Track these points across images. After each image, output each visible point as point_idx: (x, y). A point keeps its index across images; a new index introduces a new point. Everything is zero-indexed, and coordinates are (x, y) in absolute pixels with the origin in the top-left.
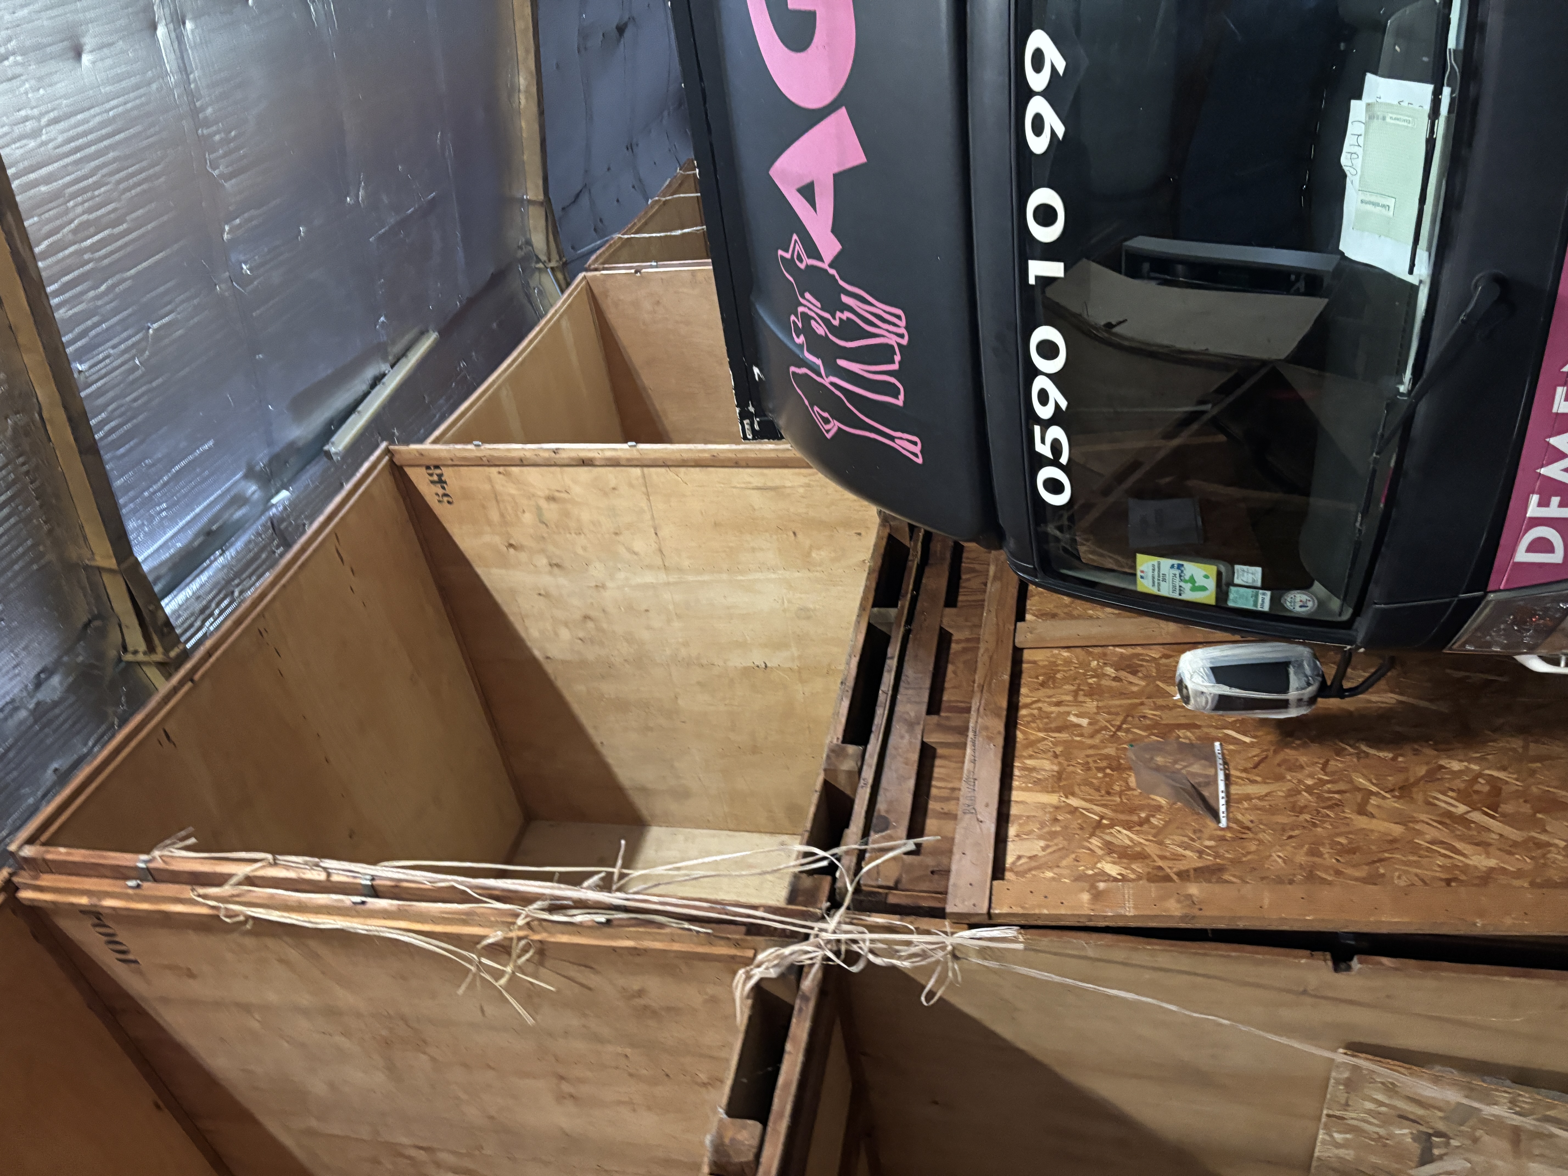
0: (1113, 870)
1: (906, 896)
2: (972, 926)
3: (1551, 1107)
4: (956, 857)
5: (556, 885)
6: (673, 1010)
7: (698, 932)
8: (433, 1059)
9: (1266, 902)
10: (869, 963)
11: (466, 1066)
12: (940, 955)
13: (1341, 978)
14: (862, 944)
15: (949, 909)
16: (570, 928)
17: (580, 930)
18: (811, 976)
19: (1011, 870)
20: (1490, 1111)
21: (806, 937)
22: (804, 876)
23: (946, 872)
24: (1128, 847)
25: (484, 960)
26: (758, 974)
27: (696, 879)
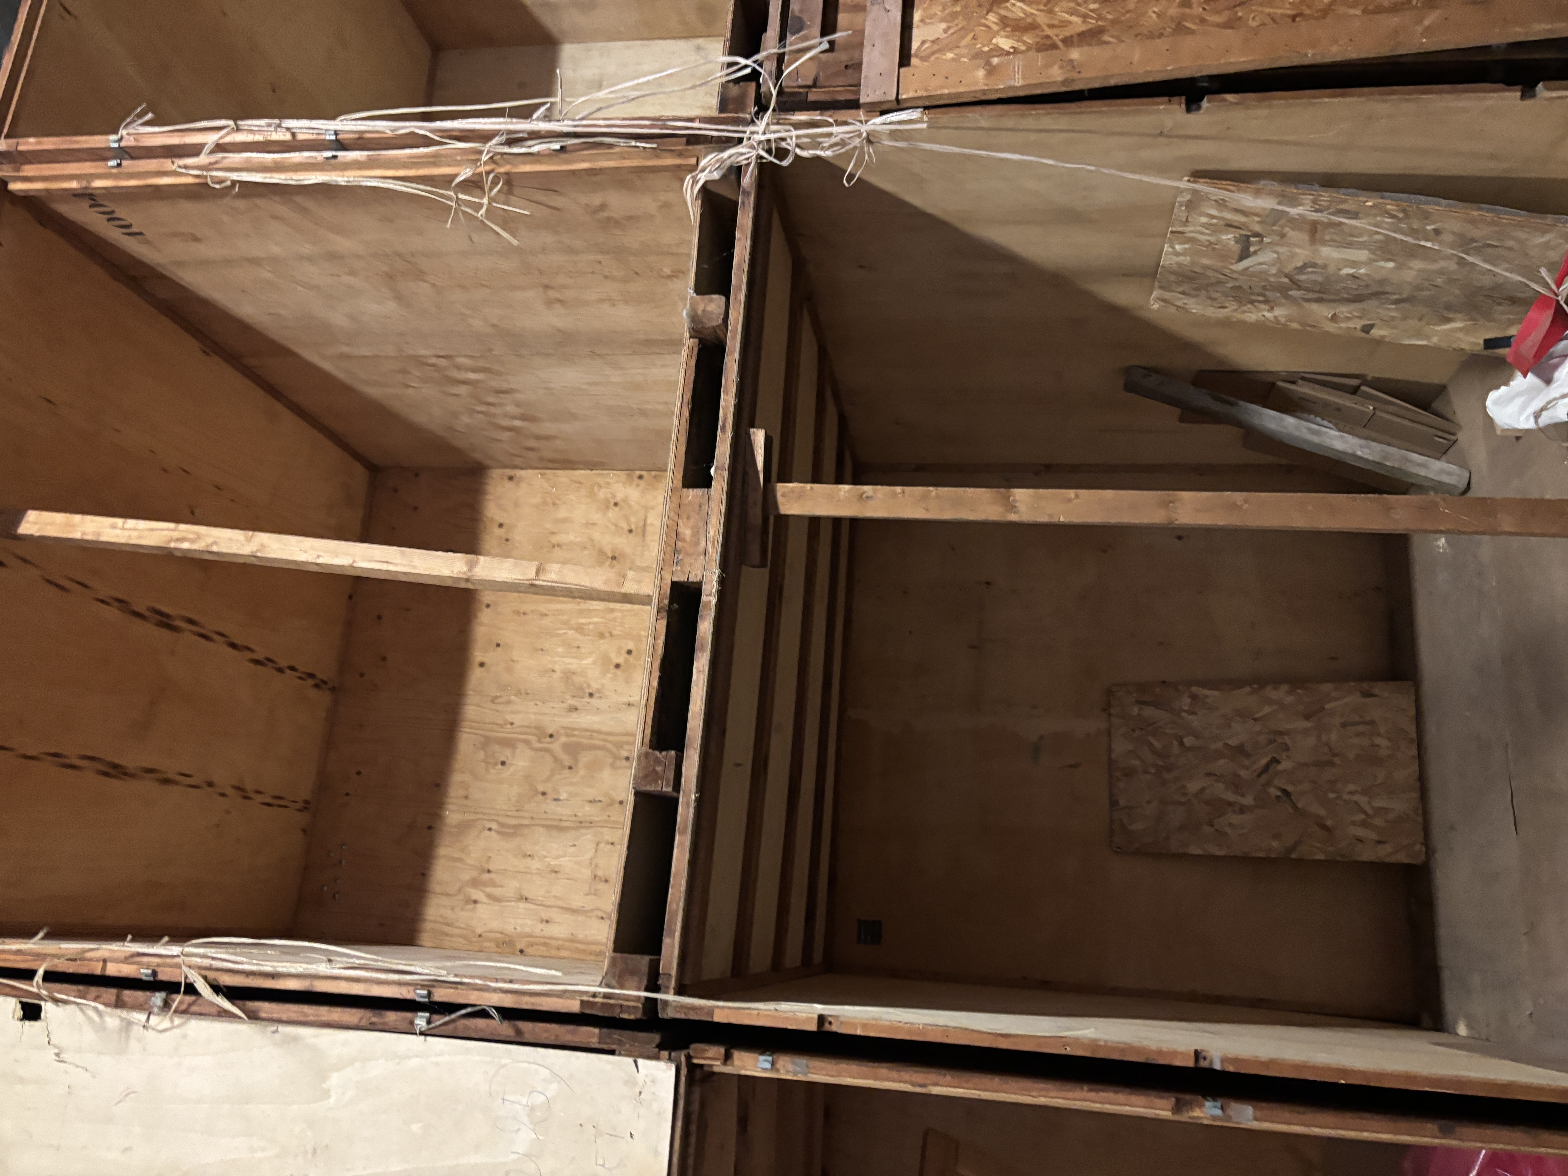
0: (1005, 43)
1: (825, 92)
2: (883, 113)
3: (1344, 201)
4: (867, 49)
5: (509, 120)
6: (633, 219)
7: (644, 148)
8: (434, 285)
9: (1136, 57)
10: (797, 157)
11: (464, 287)
12: (857, 142)
13: (1193, 117)
14: (789, 140)
15: (863, 100)
16: (531, 158)
17: (538, 158)
18: (748, 174)
19: (916, 56)
20: (1294, 211)
21: (740, 141)
22: (731, 84)
23: (858, 66)
24: (1022, 19)
25: (461, 196)
26: (703, 178)
27: (633, 99)
